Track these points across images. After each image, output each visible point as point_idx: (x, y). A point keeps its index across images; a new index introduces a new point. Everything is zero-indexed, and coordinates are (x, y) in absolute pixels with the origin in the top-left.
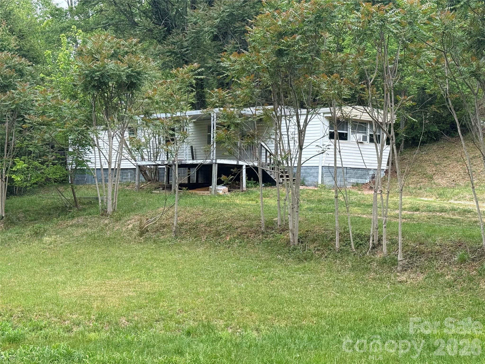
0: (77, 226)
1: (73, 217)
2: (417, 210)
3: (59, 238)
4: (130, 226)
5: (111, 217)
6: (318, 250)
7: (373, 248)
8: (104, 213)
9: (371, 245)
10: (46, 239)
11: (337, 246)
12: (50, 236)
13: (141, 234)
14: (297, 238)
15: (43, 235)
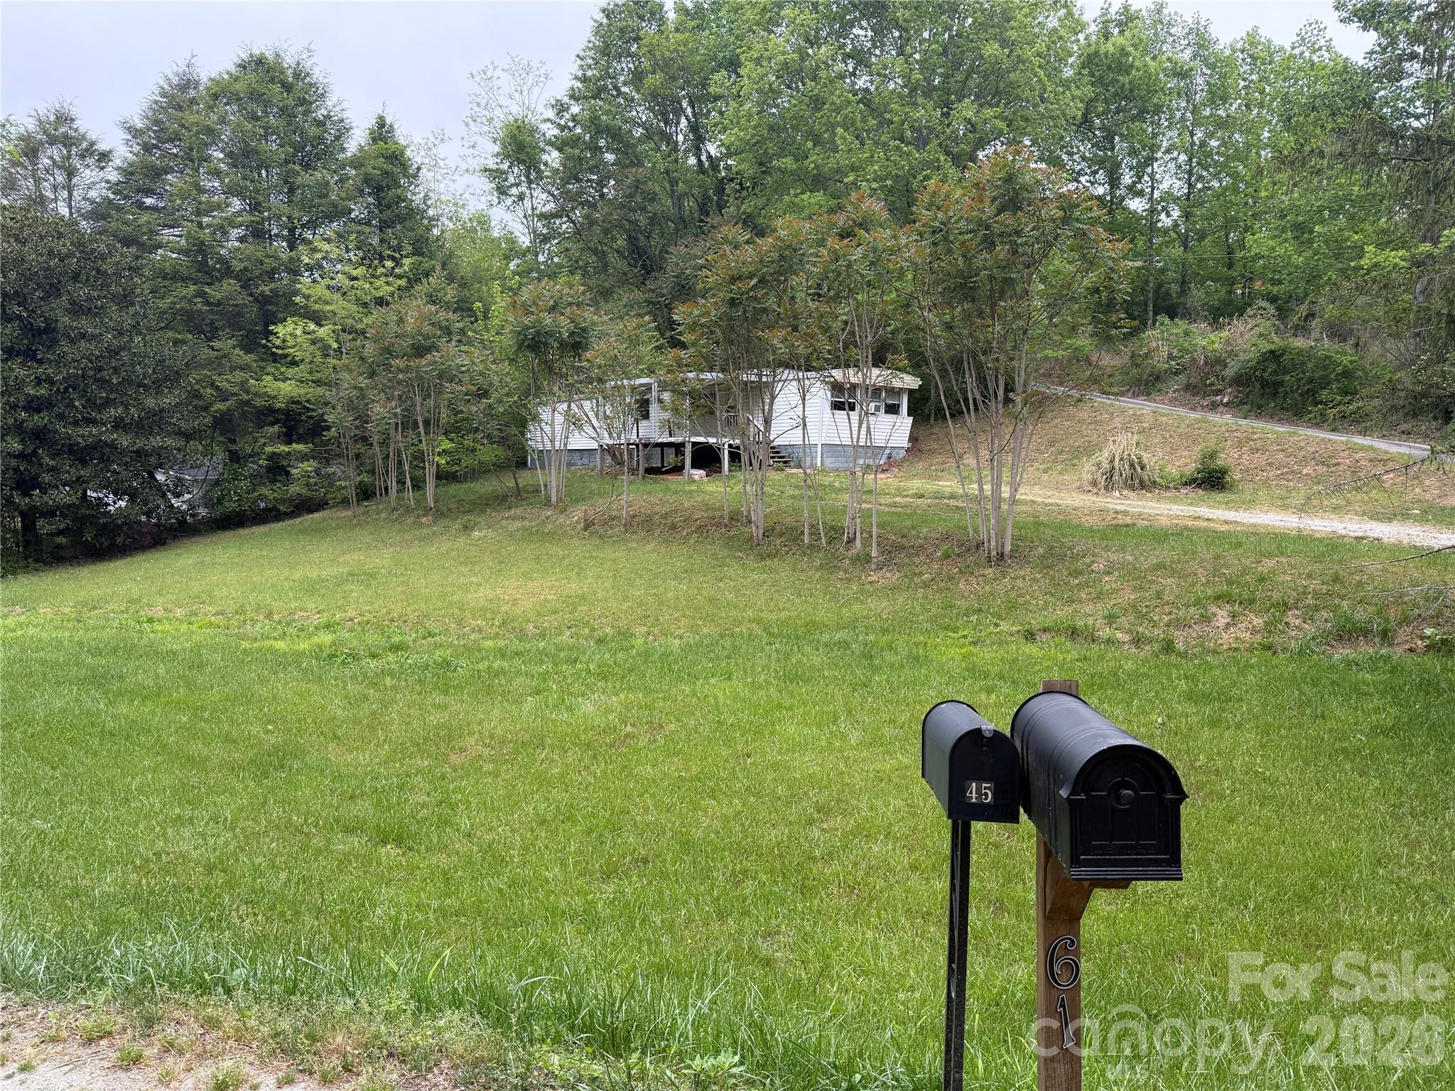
0: (514, 518)
1: (510, 508)
2: (922, 496)
3: (490, 533)
4: (576, 518)
5: (555, 507)
6: (785, 546)
7: (848, 542)
8: (548, 503)
9: (846, 539)
10: (476, 534)
11: (806, 541)
12: (480, 530)
13: (586, 528)
14: (761, 532)
15: (472, 529)
